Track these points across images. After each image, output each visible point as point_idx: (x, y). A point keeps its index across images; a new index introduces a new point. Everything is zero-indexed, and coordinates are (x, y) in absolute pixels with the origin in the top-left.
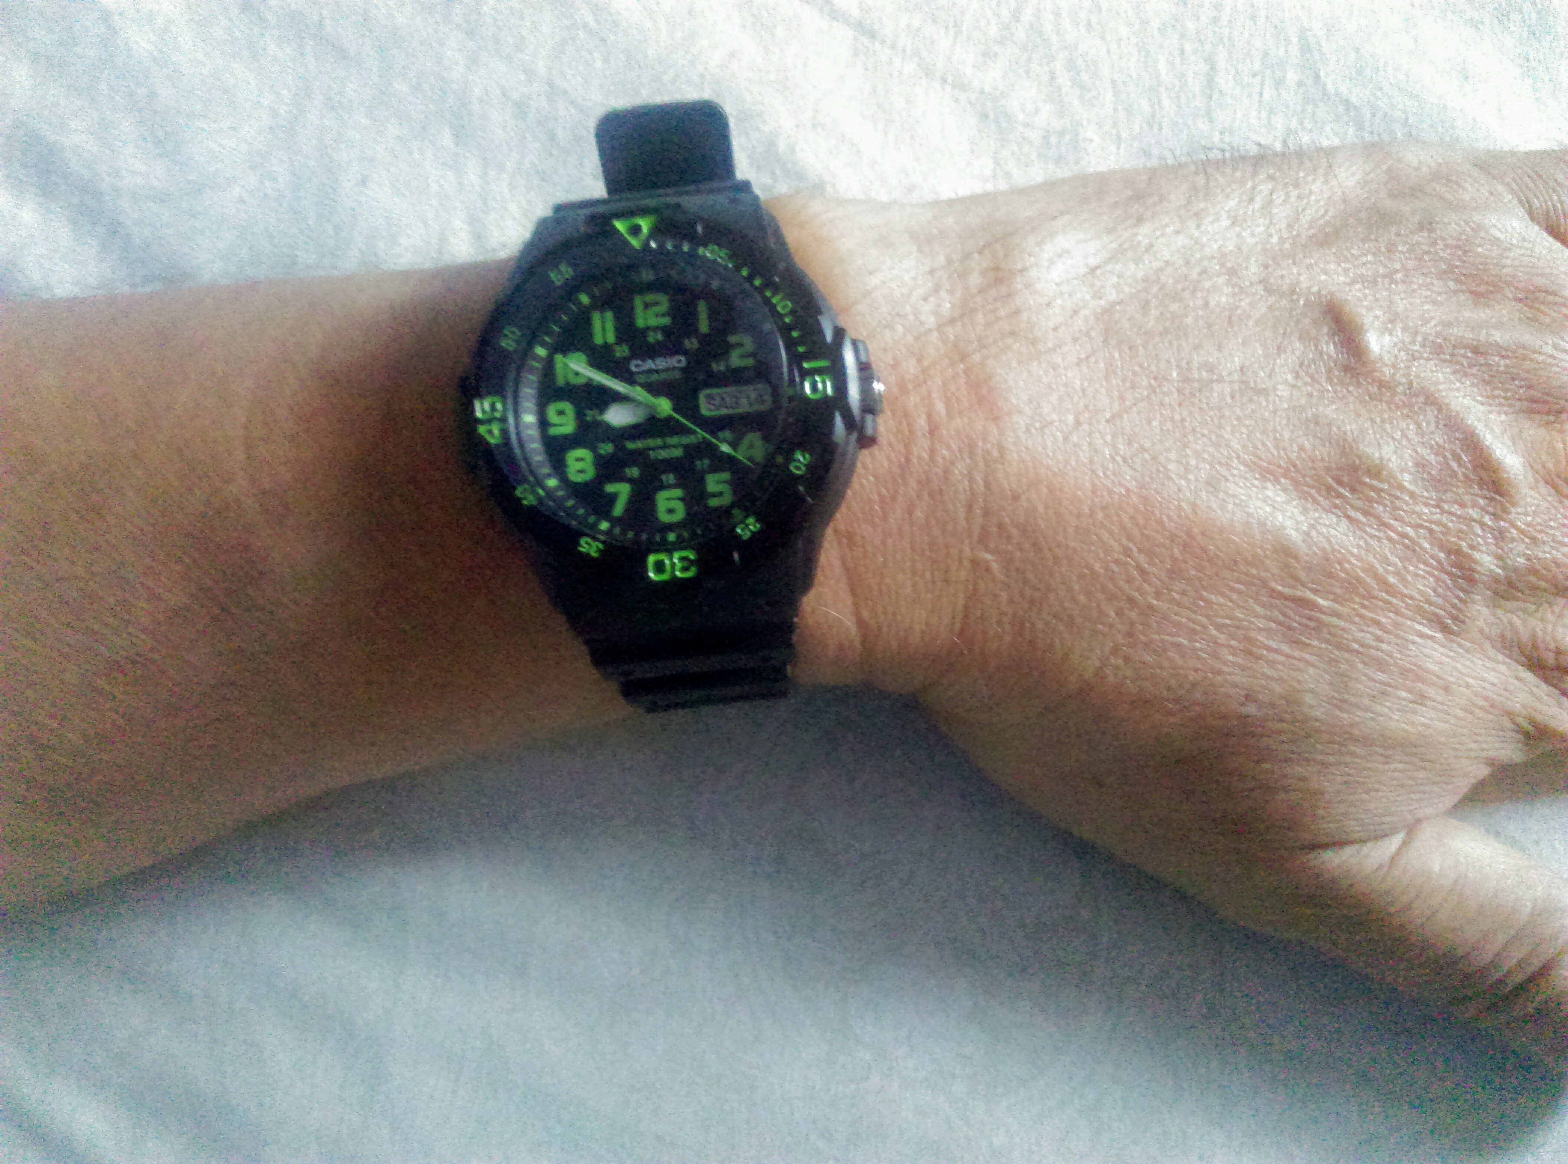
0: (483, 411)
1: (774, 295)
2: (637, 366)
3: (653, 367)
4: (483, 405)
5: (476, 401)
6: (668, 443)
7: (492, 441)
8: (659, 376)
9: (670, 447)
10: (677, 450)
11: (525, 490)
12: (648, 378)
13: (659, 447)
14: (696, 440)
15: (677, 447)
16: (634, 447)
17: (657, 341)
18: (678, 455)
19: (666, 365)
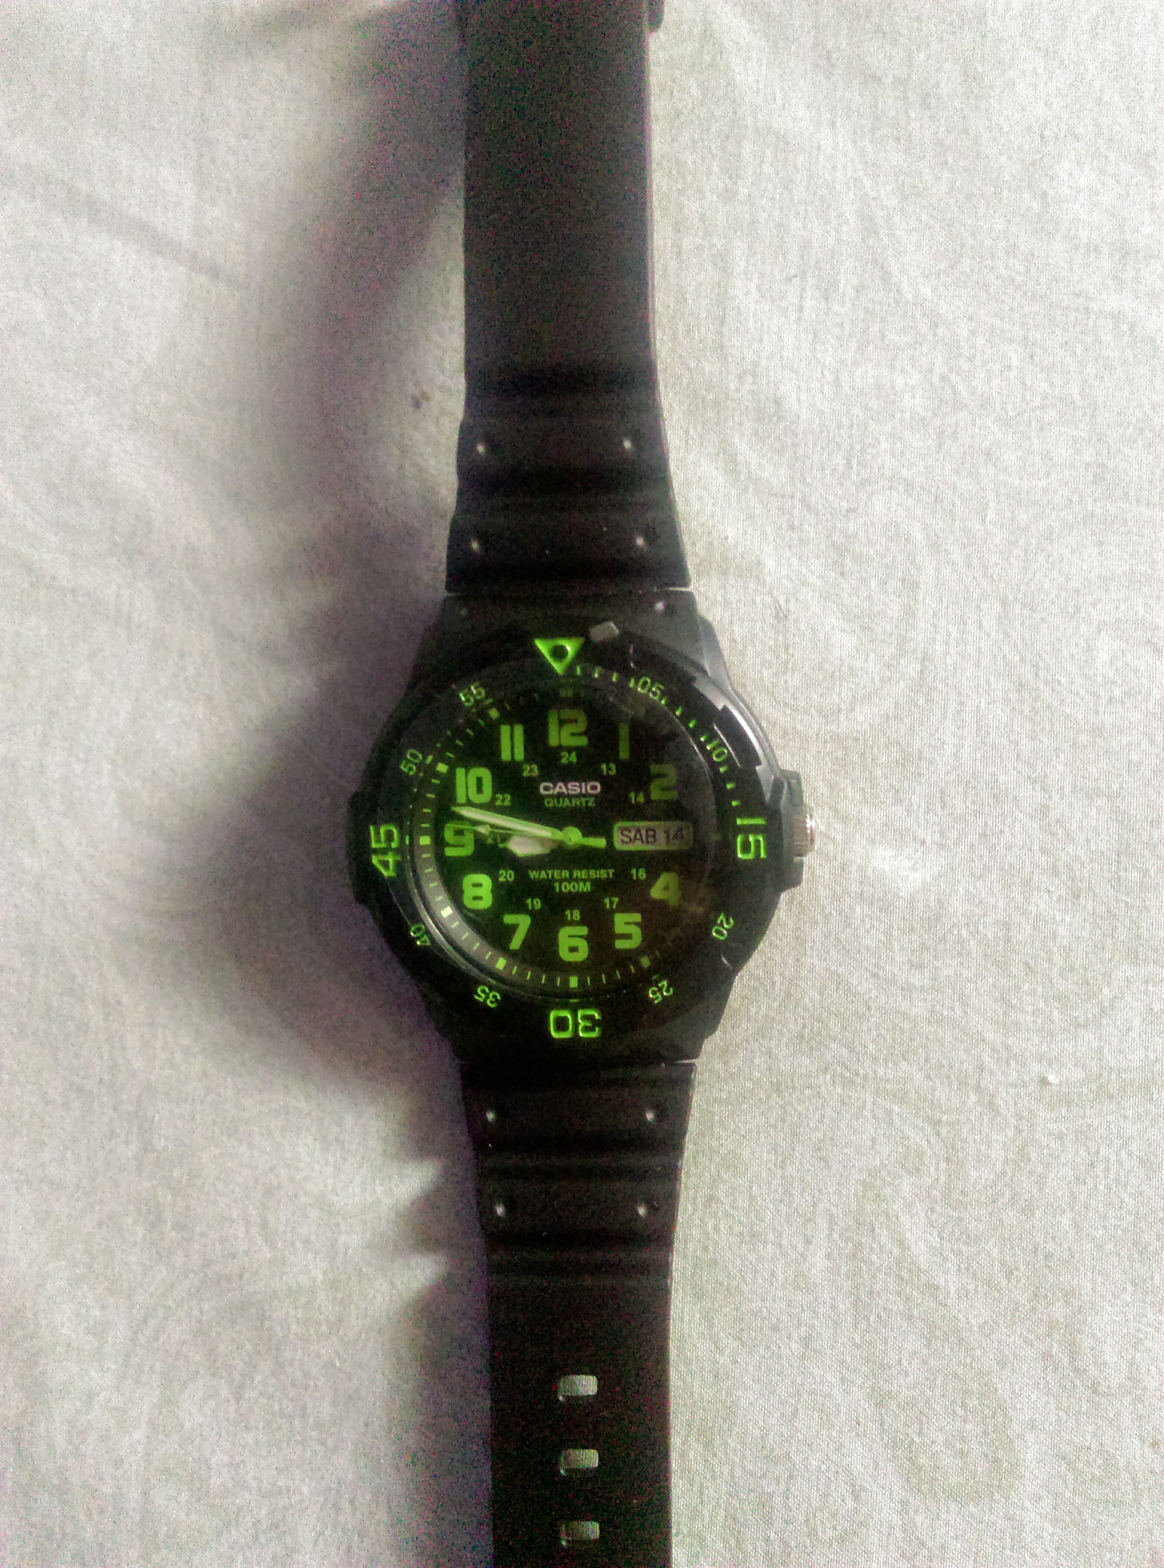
0: (378, 841)
1: (709, 741)
2: (546, 788)
3: (564, 790)
4: (378, 833)
5: (372, 828)
6: (575, 876)
7: (385, 873)
8: (571, 802)
9: (577, 880)
10: (585, 884)
11: (419, 929)
12: (559, 803)
13: (565, 880)
14: (606, 876)
15: (584, 881)
16: (537, 877)
17: (571, 763)
18: (585, 890)
19: (578, 790)
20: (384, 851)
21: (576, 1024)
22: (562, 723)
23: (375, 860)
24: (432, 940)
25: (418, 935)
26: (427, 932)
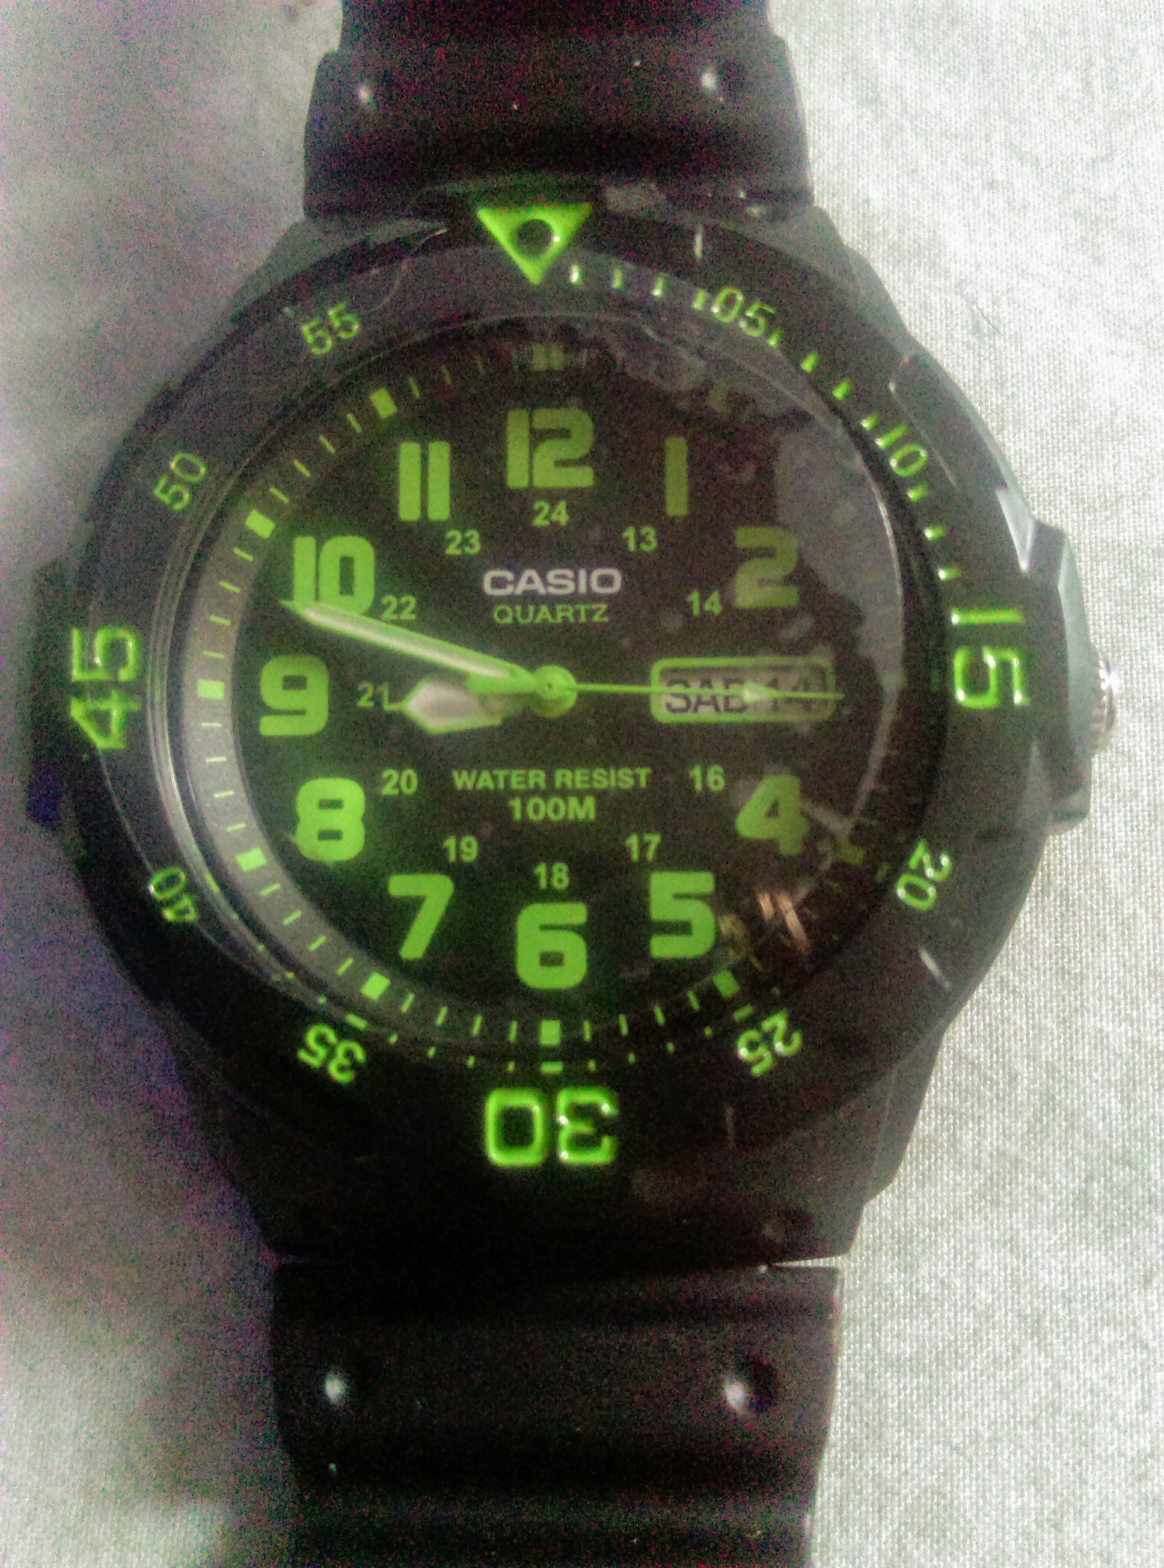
0: (88, 665)
1: (881, 429)
2: (498, 583)
3: (538, 586)
4: (88, 648)
5: (76, 636)
6: (558, 784)
7: (101, 743)
8: (553, 613)
9: (564, 793)
10: (581, 802)
11: (172, 881)
12: (525, 614)
13: (536, 791)
14: (630, 782)
15: (581, 795)
16: (470, 786)
17: (554, 525)
18: (581, 815)
19: (571, 588)
20: (101, 690)
21: (553, 1128)
22: (537, 437)
23: (77, 711)
24: (203, 905)
25: (168, 894)
26: (192, 888)
